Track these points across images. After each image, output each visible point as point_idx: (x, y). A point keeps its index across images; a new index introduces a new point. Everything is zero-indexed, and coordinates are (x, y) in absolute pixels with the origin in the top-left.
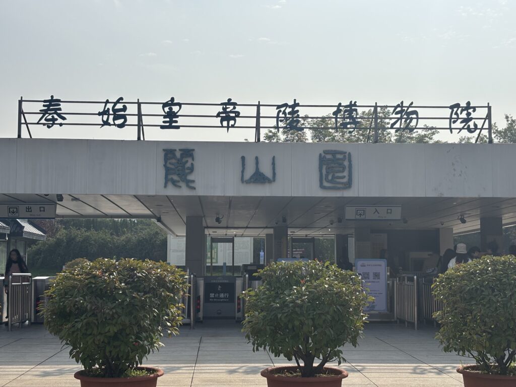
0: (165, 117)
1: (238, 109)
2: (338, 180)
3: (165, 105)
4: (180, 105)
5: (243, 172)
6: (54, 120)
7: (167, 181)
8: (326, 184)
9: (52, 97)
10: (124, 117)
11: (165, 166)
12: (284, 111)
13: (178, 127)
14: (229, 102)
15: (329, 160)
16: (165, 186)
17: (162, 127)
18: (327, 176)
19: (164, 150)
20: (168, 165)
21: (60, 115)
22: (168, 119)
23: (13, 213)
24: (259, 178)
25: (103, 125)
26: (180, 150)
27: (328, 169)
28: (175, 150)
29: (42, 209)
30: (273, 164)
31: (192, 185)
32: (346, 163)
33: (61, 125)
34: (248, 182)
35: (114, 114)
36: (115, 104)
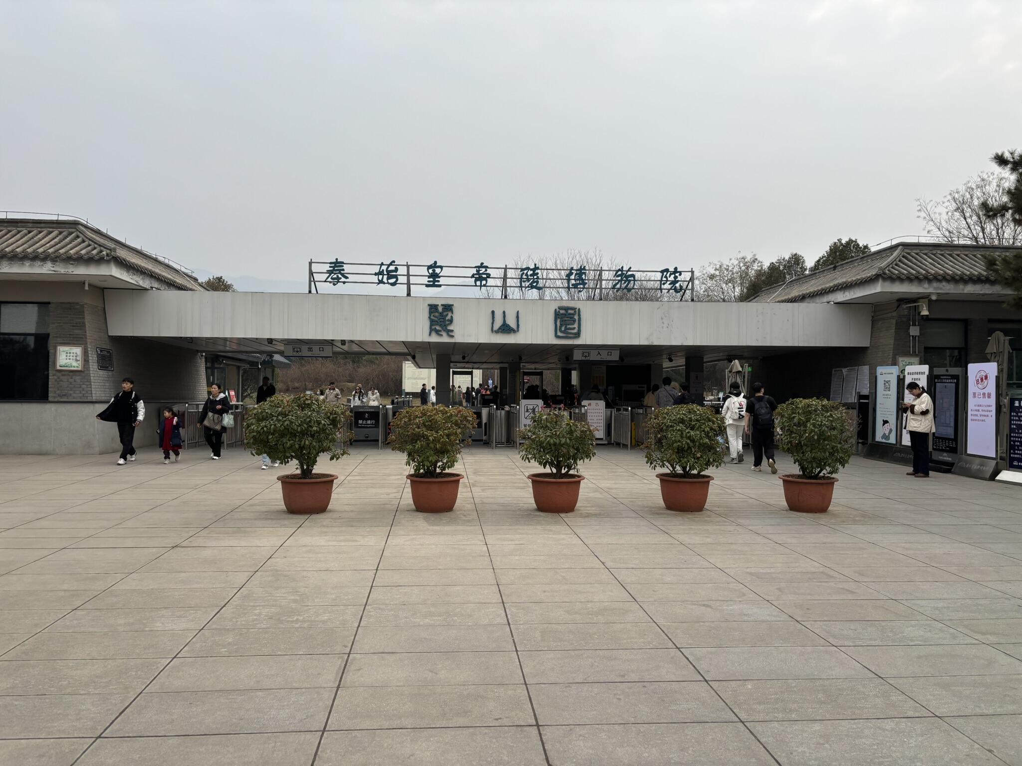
0: (429, 277)
1: (489, 271)
2: (570, 331)
3: (429, 267)
4: (441, 267)
5: (493, 323)
6: (338, 278)
7: (431, 330)
8: (559, 334)
9: (337, 259)
10: (396, 277)
11: (429, 318)
12: (527, 273)
13: (440, 286)
14: (482, 266)
15: (562, 314)
16: (430, 335)
17: (427, 286)
18: (560, 327)
19: (429, 305)
20: (432, 317)
21: (343, 275)
22: (431, 279)
23: (297, 352)
24: (505, 329)
25: (378, 284)
26: (442, 305)
27: (561, 322)
28: (438, 305)
29: (321, 349)
30: (518, 317)
31: (451, 334)
32: (576, 317)
33: (344, 283)
34: (497, 332)
35: (388, 274)
36: (389, 266)
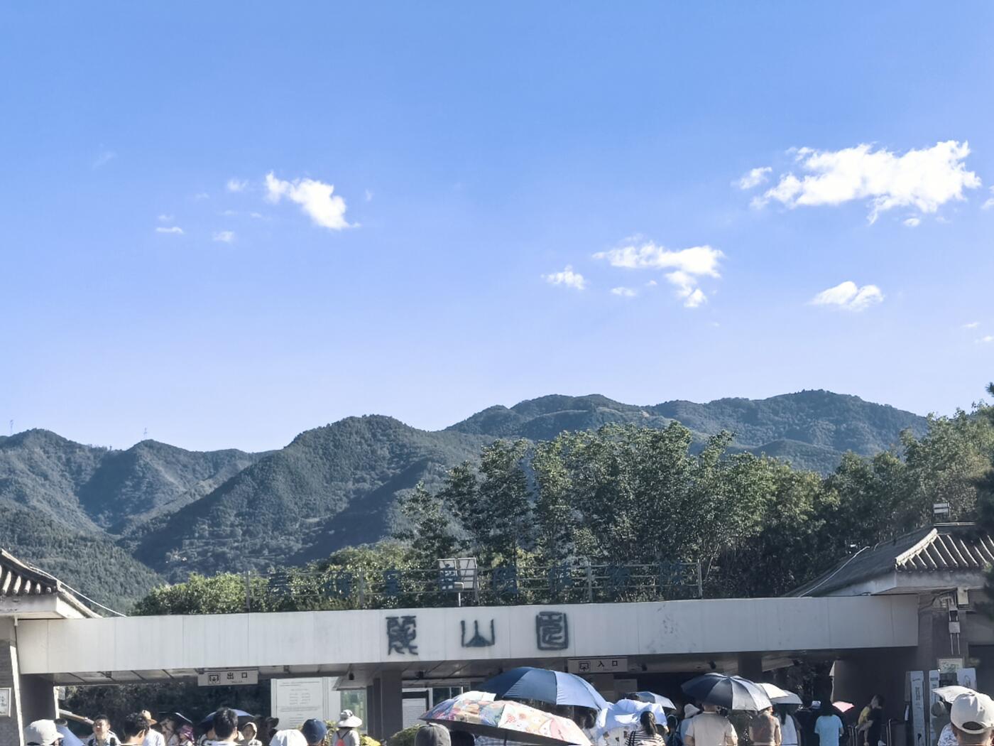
2: (555, 641)
5: (463, 636)
6: (280, 592)
7: (390, 647)
8: (543, 645)
11: (389, 633)
14: (447, 567)
15: (546, 621)
16: (389, 653)
18: (544, 637)
19: (387, 618)
20: (391, 632)
21: (286, 588)
23: (214, 680)
24: (478, 641)
26: (402, 617)
27: (544, 630)
28: (398, 618)
29: (244, 675)
30: (492, 626)
31: (415, 650)
32: (562, 624)
34: (468, 645)
35: (338, 584)
36: (339, 575)
